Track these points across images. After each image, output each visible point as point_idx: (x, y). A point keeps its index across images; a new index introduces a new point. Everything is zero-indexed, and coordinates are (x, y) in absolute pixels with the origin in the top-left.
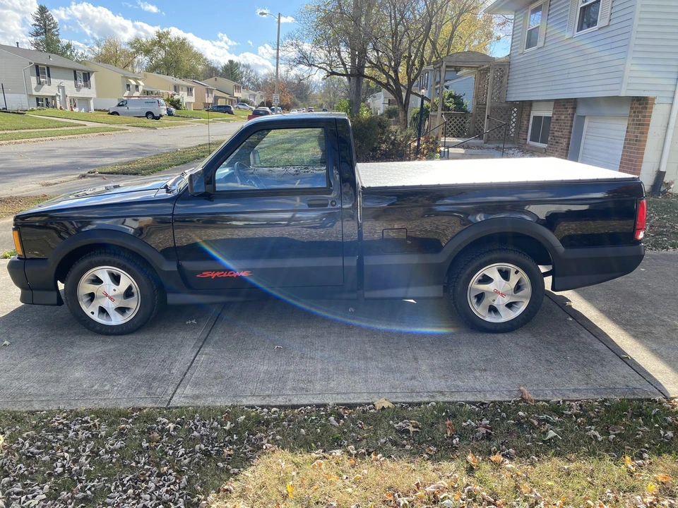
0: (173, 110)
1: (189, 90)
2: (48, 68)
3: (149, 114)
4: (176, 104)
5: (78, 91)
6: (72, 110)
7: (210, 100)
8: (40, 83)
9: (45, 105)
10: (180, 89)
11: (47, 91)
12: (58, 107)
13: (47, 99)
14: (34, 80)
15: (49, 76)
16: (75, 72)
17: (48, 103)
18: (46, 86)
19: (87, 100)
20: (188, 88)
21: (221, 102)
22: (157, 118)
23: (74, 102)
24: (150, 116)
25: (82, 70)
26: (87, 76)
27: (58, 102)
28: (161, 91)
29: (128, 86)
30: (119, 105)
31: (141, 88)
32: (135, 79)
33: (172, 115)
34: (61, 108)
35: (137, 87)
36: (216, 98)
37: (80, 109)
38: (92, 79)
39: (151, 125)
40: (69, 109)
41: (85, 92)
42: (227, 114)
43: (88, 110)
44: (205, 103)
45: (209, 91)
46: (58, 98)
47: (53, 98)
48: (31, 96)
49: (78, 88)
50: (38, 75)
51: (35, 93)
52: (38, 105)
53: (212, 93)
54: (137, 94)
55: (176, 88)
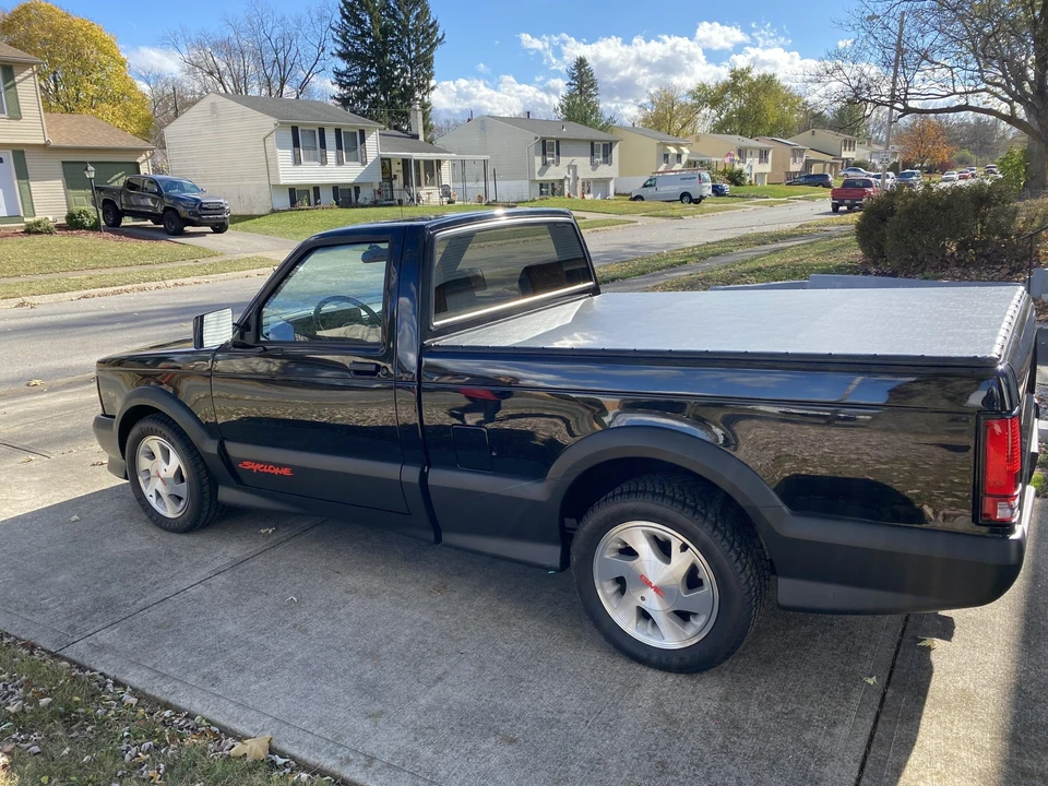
0: (727, 187)
1: (763, 155)
2: (558, 142)
3: (685, 197)
4: (736, 178)
5: (594, 169)
6: (583, 197)
7: (796, 167)
8: (545, 164)
9: (550, 193)
10: (748, 154)
11: (553, 173)
12: (566, 194)
13: (553, 184)
14: (538, 160)
15: (558, 154)
16: (592, 144)
17: (554, 189)
18: (553, 167)
19: (606, 181)
20: (761, 151)
21: (815, 170)
22: (697, 201)
23: (588, 186)
24: (686, 199)
25: (601, 141)
26: (608, 148)
27: (566, 187)
28: (714, 159)
29: (666, 156)
30: (645, 186)
31: (684, 159)
32: (677, 146)
33: (725, 195)
34: (569, 196)
35: (679, 156)
36: (809, 164)
37: (595, 196)
38: (615, 151)
39: (677, 213)
40: (579, 196)
41: (604, 171)
42: (820, 188)
43: (605, 196)
44: (788, 173)
45: (797, 153)
46: (566, 183)
47: (561, 182)
48: (533, 181)
49: (594, 166)
50: (544, 153)
51: (538, 178)
52: (541, 193)
53: (801, 156)
54: (678, 167)
55: (742, 153)
